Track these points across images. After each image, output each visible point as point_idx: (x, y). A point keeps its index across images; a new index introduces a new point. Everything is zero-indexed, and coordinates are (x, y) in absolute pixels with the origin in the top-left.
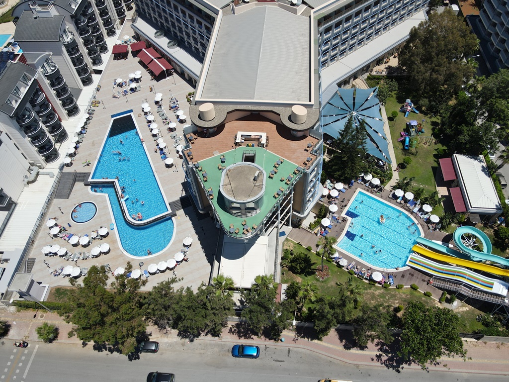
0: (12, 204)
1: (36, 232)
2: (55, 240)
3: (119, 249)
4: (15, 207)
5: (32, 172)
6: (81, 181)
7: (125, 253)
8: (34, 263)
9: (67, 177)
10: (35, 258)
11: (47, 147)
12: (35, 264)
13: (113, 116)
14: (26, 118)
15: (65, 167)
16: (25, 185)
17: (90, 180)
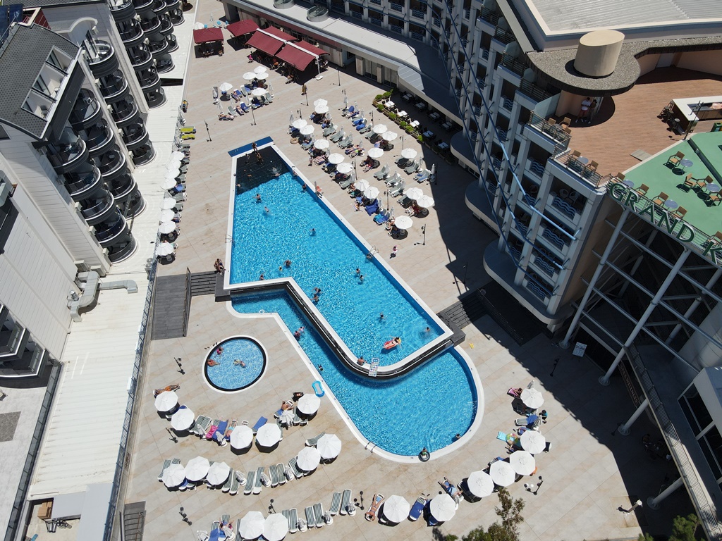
0: (51, 367)
1: (129, 430)
2: (183, 444)
3: (358, 443)
4: (59, 372)
5: (83, 285)
6: (206, 293)
7: (379, 452)
8: (143, 517)
9: (168, 286)
10: (143, 504)
11: (111, 225)
12: (147, 518)
13: (232, 153)
14: (70, 152)
15: (159, 265)
16: (73, 316)
17: (227, 286)
